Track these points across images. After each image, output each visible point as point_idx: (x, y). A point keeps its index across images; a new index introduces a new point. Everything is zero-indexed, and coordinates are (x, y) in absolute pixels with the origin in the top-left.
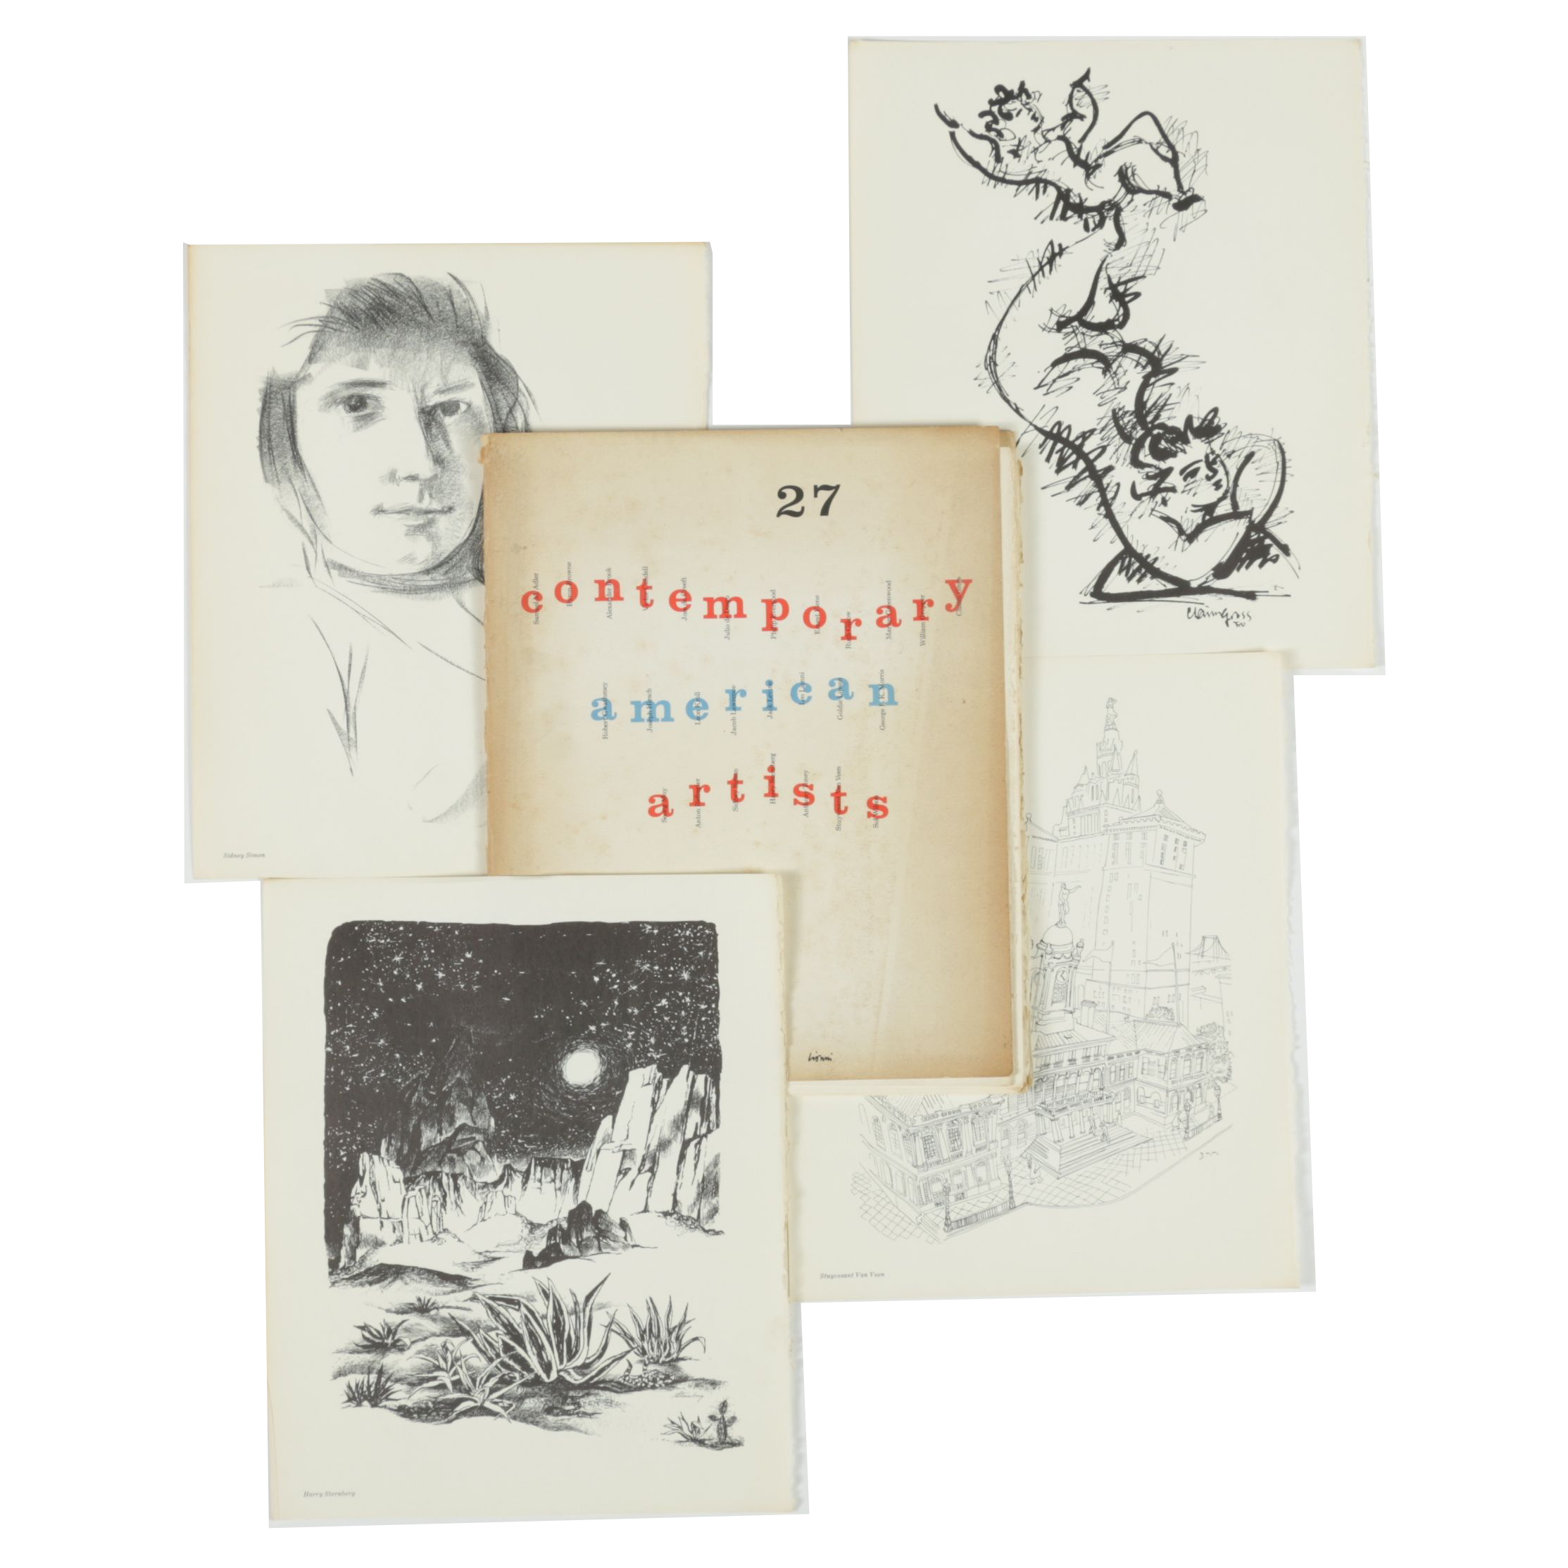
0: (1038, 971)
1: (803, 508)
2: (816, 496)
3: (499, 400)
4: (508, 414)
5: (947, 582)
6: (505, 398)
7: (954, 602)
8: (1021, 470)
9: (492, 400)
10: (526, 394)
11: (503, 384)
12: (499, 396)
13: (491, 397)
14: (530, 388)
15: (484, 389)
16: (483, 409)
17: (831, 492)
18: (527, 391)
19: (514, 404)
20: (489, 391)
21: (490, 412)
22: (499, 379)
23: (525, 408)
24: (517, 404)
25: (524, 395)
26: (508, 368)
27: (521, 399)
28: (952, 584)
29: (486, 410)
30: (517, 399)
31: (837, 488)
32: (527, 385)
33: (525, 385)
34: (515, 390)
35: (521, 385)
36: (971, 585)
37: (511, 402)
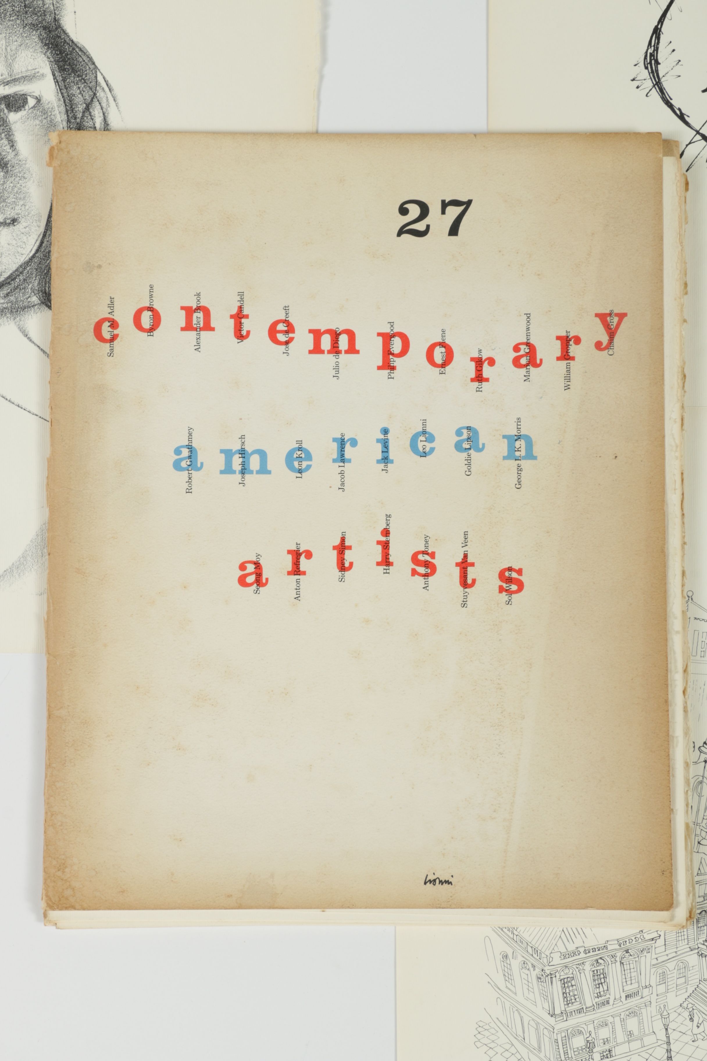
0: (701, 778)
1: (428, 227)
2: (443, 212)
3: (74, 95)
4: (84, 112)
5: (597, 315)
6: (80, 93)
7: (605, 339)
8: (687, 184)
9: (65, 95)
10: (106, 89)
11: (78, 76)
12: (75, 90)
13: (64, 91)
14: (110, 82)
15: (57, 82)
16: (56, 105)
17: (462, 208)
18: (107, 85)
19: (92, 100)
20: (61, 84)
21: (63, 109)
22: (74, 71)
23: (104, 105)
24: (95, 100)
25: (103, 89)
26: (85, 58)
27: (100, 94)
28: (603, 317)
29: (58, 107)
30: (95, 94)
31: (469, 203)
32: (107, 78)
33: (104, 78)
34: (93, 84)
35: (100, 78)
36: (625, 319)
37: (88, 98)
